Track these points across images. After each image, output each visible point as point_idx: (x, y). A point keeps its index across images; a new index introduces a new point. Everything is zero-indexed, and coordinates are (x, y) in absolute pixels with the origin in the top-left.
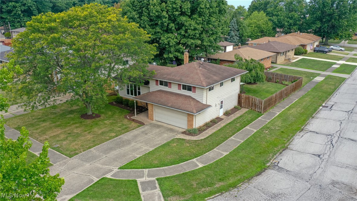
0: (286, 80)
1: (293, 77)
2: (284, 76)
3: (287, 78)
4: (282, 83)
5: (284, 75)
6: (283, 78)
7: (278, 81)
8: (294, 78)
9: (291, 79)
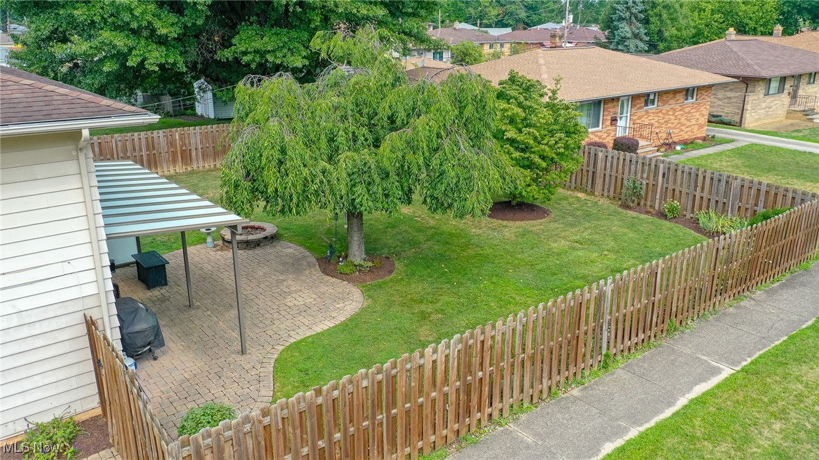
0: (720, 204)
1: (764, 189)
2: (708, 181)
3: (726, 195)
4: (695, 224)
5: (708, 176)
6: (705, 195)
7: (671, 211)
8: (771, 198)
9: (752, 202)
